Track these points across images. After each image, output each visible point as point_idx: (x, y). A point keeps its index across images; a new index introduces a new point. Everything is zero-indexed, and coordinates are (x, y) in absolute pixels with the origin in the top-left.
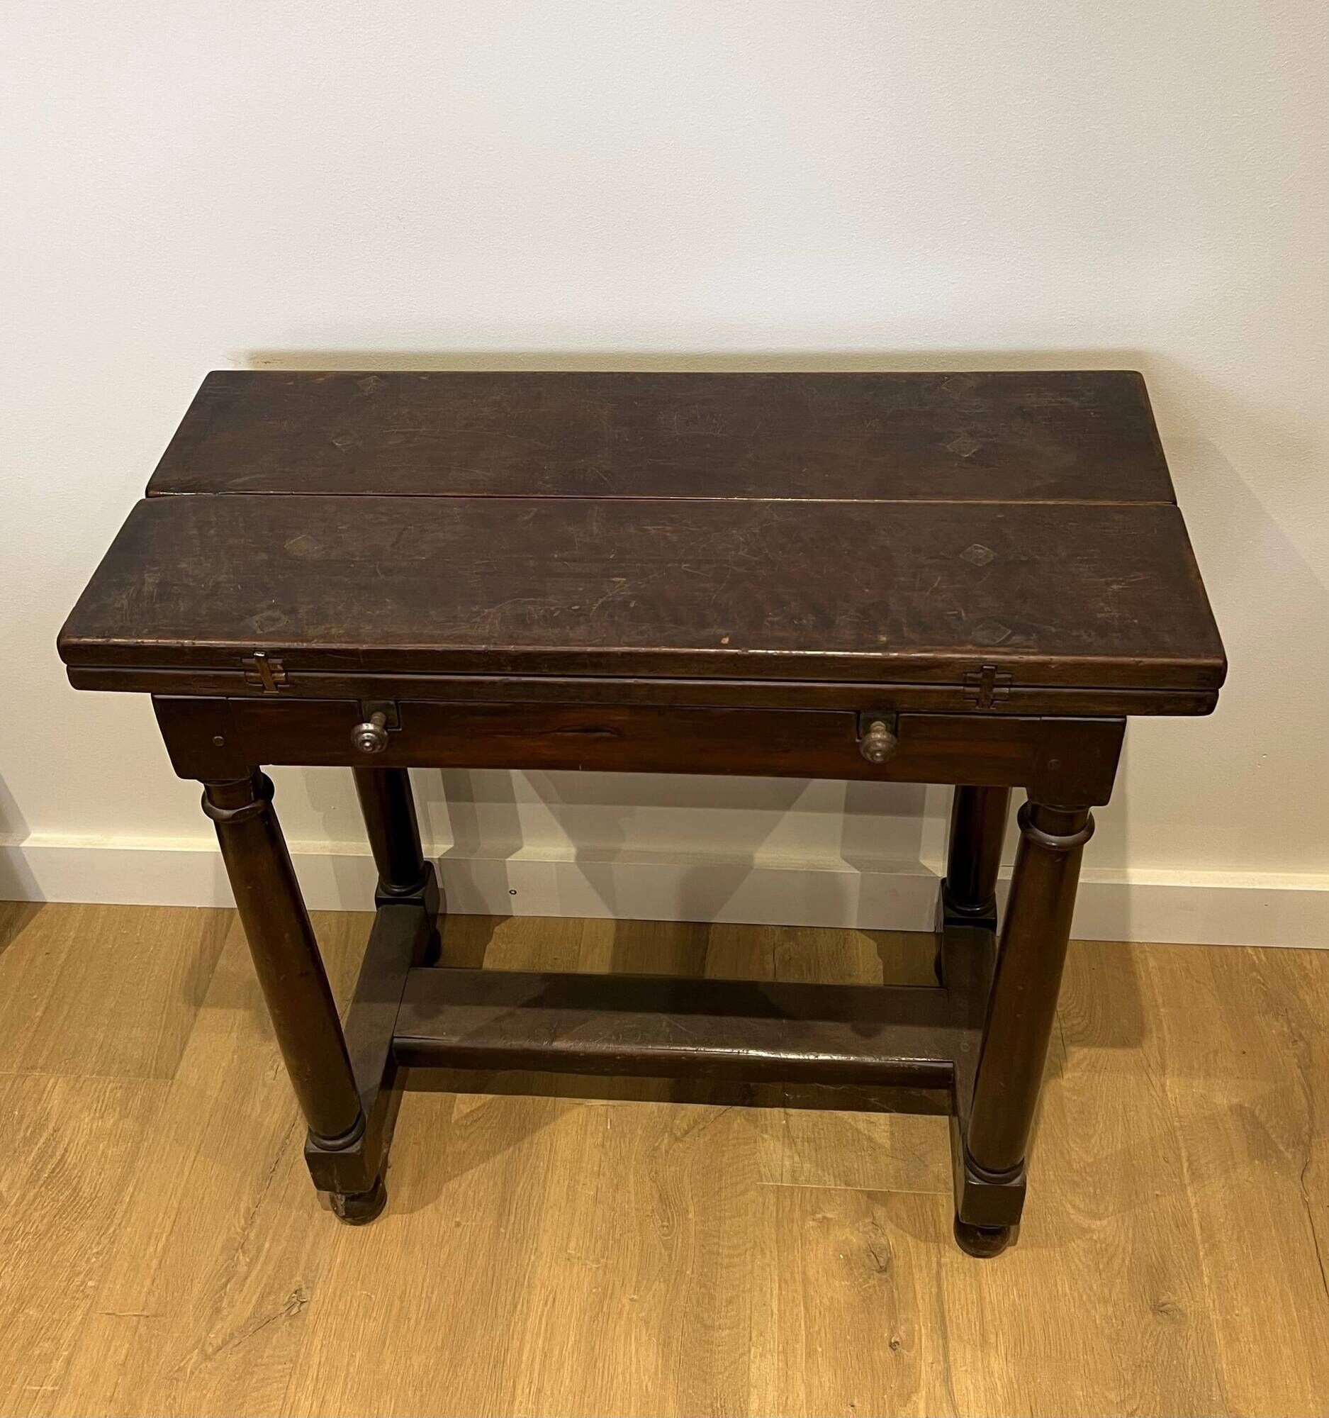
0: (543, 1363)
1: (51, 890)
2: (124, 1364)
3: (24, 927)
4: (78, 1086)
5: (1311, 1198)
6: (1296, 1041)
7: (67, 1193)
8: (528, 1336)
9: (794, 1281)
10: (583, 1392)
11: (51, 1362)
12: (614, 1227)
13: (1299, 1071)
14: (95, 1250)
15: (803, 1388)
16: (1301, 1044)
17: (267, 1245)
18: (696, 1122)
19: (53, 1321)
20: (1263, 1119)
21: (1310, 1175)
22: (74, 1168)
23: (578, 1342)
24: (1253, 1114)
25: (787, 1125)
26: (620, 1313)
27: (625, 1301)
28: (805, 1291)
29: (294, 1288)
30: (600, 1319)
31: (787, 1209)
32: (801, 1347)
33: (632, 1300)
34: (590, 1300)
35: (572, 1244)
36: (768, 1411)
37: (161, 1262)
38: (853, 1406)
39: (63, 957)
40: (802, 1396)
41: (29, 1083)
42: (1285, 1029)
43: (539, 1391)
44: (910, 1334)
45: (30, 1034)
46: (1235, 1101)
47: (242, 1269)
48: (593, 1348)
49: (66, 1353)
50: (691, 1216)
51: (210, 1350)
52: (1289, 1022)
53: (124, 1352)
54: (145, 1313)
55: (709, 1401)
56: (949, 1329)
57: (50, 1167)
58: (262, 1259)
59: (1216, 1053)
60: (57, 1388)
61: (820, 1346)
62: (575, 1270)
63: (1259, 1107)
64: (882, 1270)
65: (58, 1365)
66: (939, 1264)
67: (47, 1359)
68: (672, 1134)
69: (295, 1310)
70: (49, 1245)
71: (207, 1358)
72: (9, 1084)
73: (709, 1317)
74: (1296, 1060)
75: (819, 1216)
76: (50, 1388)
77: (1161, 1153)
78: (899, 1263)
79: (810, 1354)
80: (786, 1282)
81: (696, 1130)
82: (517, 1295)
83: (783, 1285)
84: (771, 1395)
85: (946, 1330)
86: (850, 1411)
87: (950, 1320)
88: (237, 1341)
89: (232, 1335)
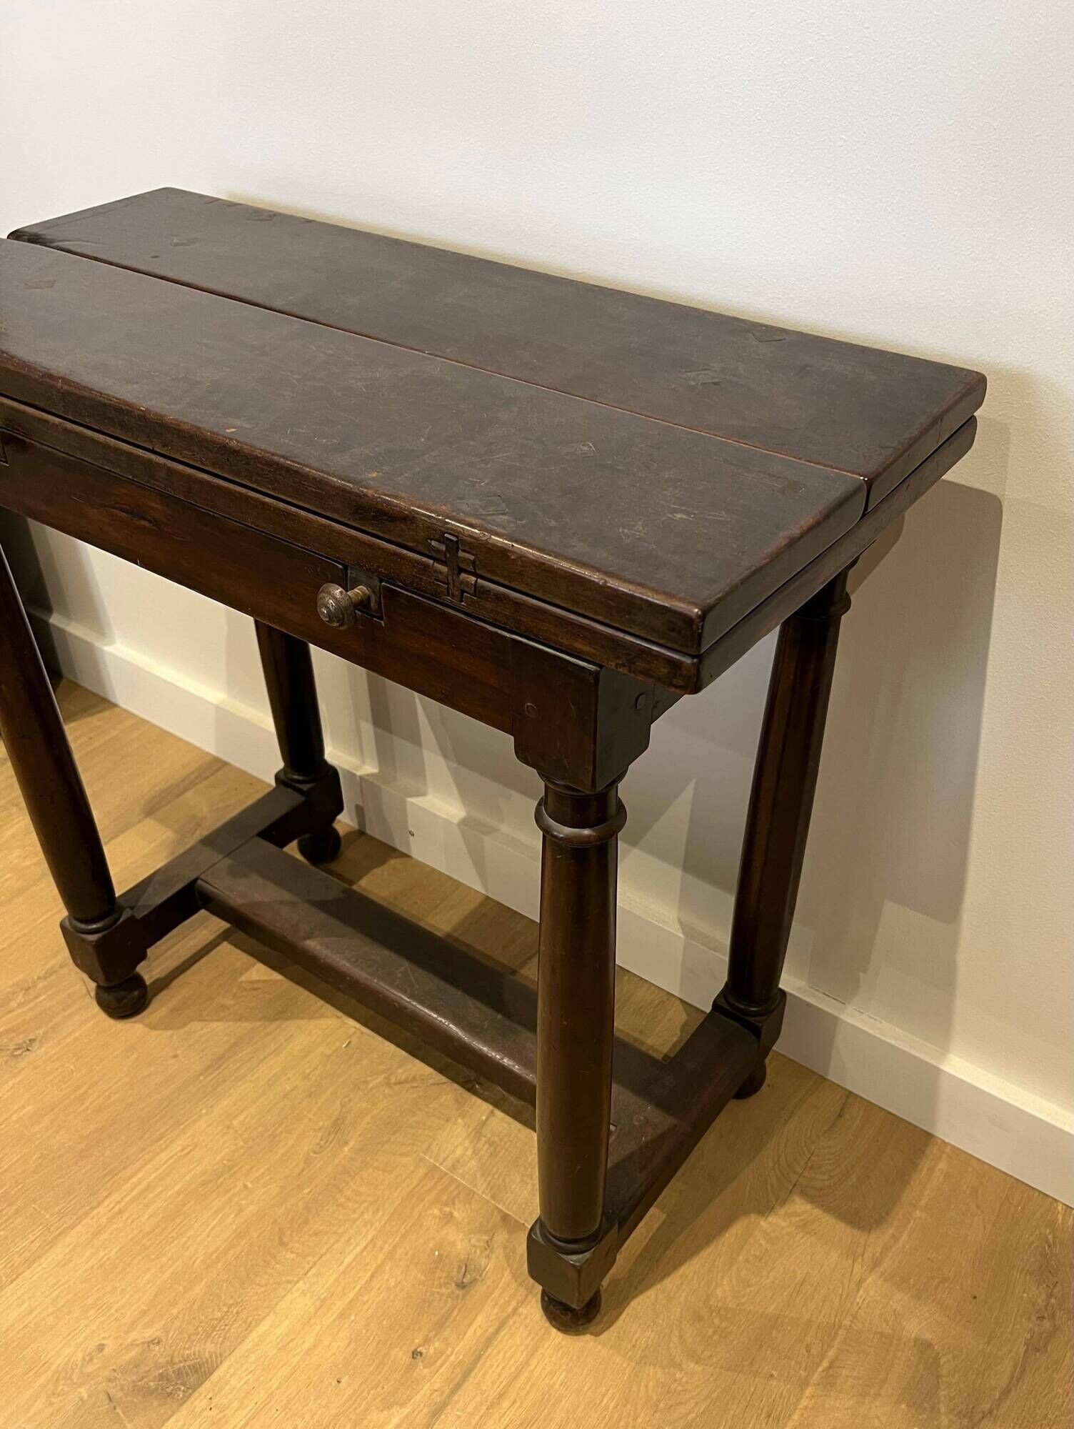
0: (140, 1194)
6: (1043, 1317)
8: (149, 1166)
9: (382, 1249)
10: (148, 1233)
12: (281, 1123)
13: (1023, 1349)
15: (312, 1339)
16: (1047, 1324)
17: (43, 997)
18: (414, 1079)
20: (944, 1371)
23: (179, 1193)
24: (937, 1359)
25: (484, 1123)
26: (228, 1191)
27: (240, 1184)
28: (383, 1262)
29: (31, 1036)
30: (210, 1186)
31: (426, 1188)
32: (340, 1305)
33: (245, 1186)
34: (216, 1167)
35: (241, 1118)
36: (268, 1340)
38: (338, 1382)
40: (306, 1346)
42: (1040, 1301)
43: (120, 1212)
44: (440, 1353)
46: (928, 1336)
47: (13, 1004)
48: (184, 1205)
50: (346, 1149)
52: (1051, 1295)
55: (231, 1302)
56: (476, 1370)
58: (32, 1004)
59: (944, 1280)
61: (356, 1315)
62: (225, 1138)
63: (950, 1356)
64: (461, 1286)
66: (515, 1311)
68: (388, 1078)
69: (19, 1052)
73: (291, 1235)
74: (1029, 1337)
75: (447, 1209)
77: (808, 1339)
78: (481, 1289)
79: (343, 1316)
80: (374, 1246)
81: (408, 1085)
82: (168, 1132)
83: (369, 1248)
84: (283, 1329)
85: (471, 1370)
86: (333, 1384)
87: (484, 1364)
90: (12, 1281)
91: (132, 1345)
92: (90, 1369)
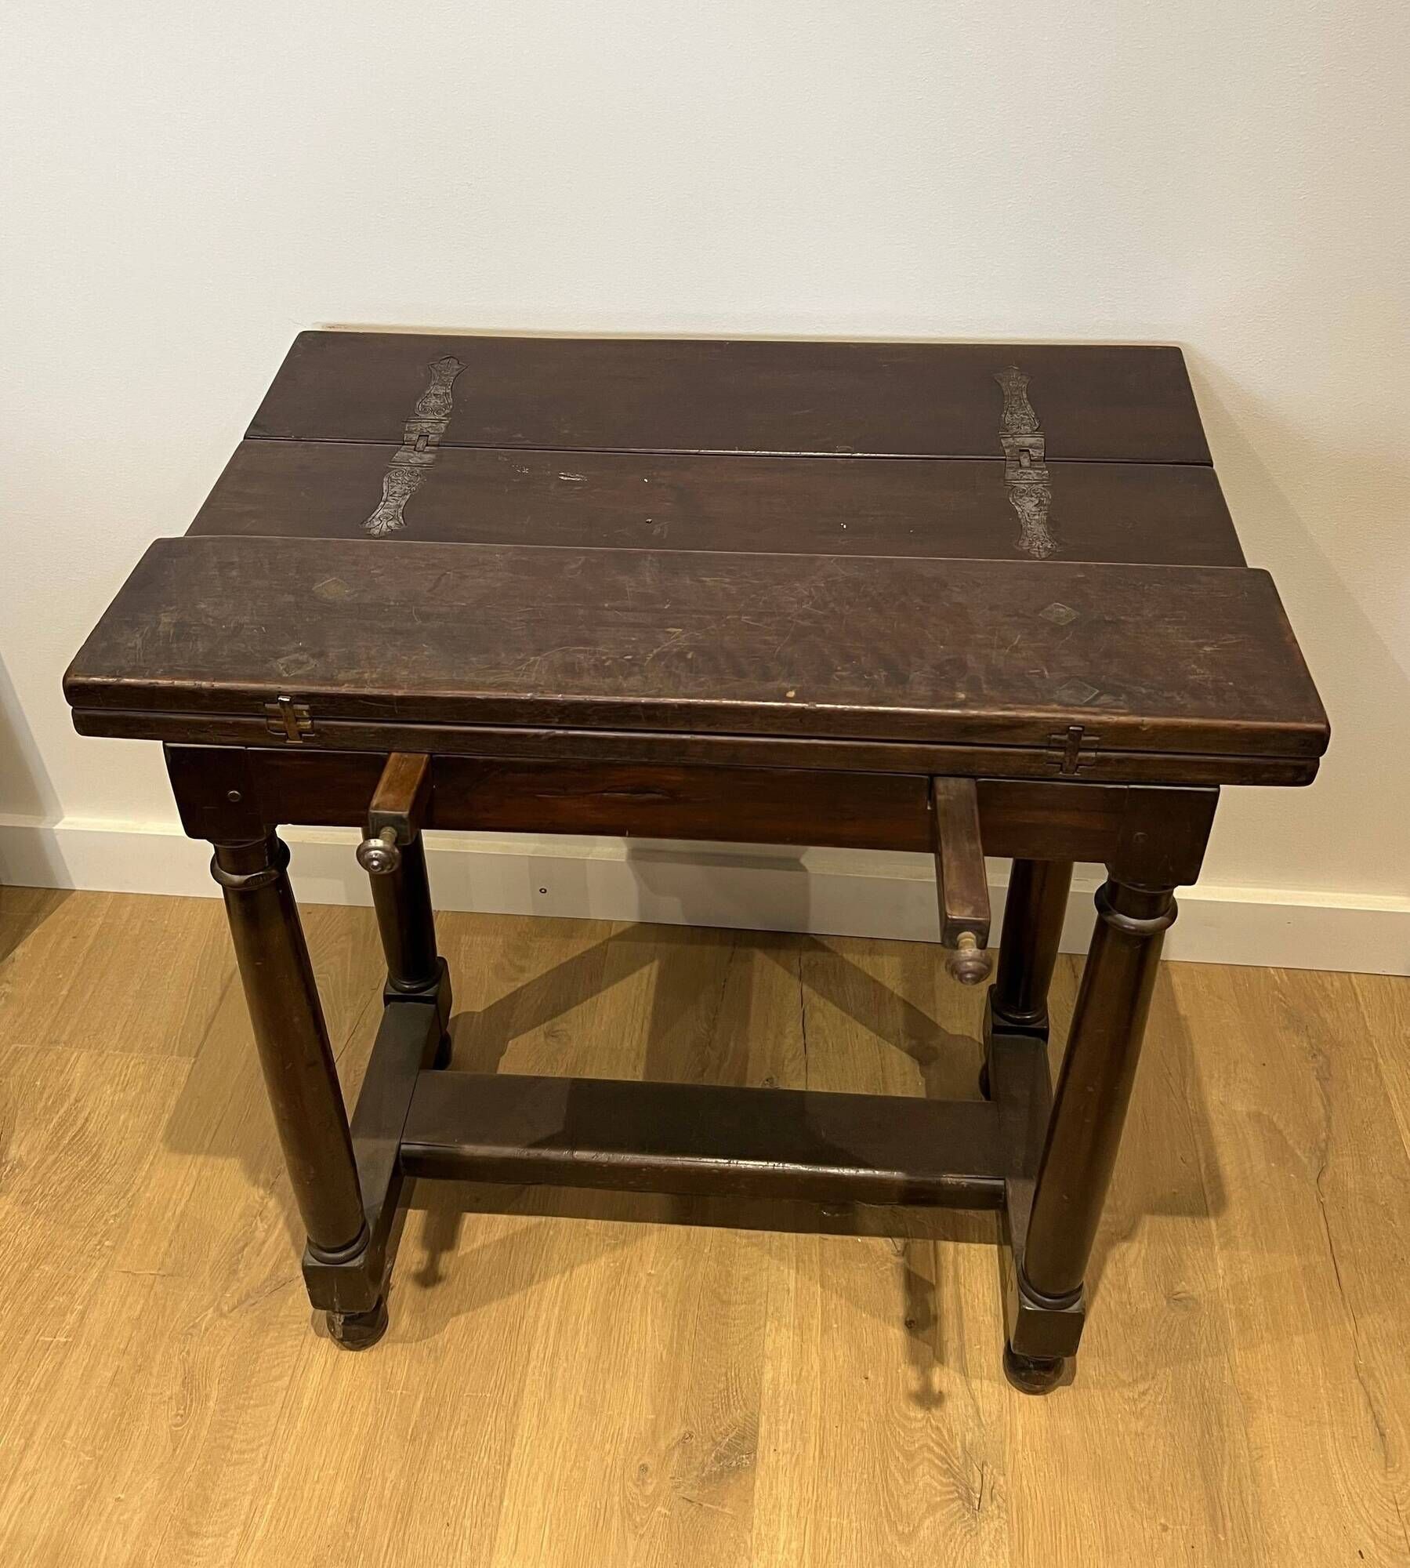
0: (559, 1331)
1: (81, 877)
2: (138, 1319)
3: (51, 913)
4: (101, 1060)
5: (1326, 1199)
6: (1315, 1055)
7: (86, 1159)
8: (544, 1305)
9: (811, 1261)
10: (598, 1357)
11: (64, 1315)
13: (1318, 1083)
14: (113, 1213)
15: (817, 1361)
16: (1321, 1059)
19: (69, 1277)
20: (1281, 1126)
21: (1327, 1178)
22: (95, 1135)
23: (594, 1312)
24: (1271, 1122)
26: (637, 1287)
27: (643, 1275)
28: (822, 1270)
30: (617, 1291)
32: (816, 1322)
33: (649, 1274)
34: (608, 1273)
36: (782, 1381)
37: (178, 1226)
38: (867, 1378)
39: (90, 941)
40: (817, 1367)
41: (52, 1056)
42: (1305, 1045)
43: (555, 1354)
44: (926, 1313)
45: (54, 1011)
46: (1253, 1108)
47: (260, 1235)
48: (609, 1319)
49: (81, 1307)
51: (225, 1309)
52: (1309, 1038)
53: (139, 1307)
54: (160, 1272)
55: (724, 1370)
56: (964, 1310)
57: (70, 1134)
59: (1236, 1063)
60: (70, 1340)
61: (836, 1323)
62: (594, 1244)
63: (1277, 1114)
64: (900, 1254)
65: (71, 1318)
67: (62, 1312)
70: (67, 1206)
71: (222, 1315)
72: (32, 1056)
73: (726, 1292)
74: (1315, 1073)
76: (63, 1340)
77: (1179, 1155)
78: (917, 1248)
79: (825, 1330)
80: (803, 1262)
82: (534, 1267)
83: (800, 1264)
84: (785, 1366)
85: (961, 1311)
86: (864, 1382)
87: (966, 1302)
88: (252, 1301)
89: (248, 1296)
90: (509, 1465)
91: (670, 1450)
92: (649, 1490)
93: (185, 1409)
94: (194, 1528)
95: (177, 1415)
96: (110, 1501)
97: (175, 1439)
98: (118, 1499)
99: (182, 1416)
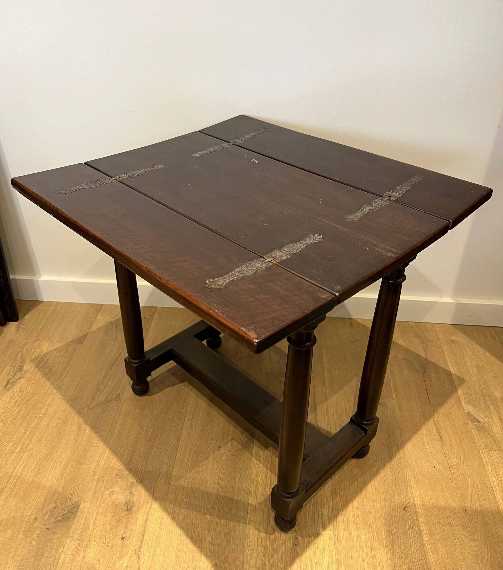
1: (46, 296)
2: (64, 410)
3: (36, 307)
4: (52, 345)
5: (426, 379)
7: (48, 370)
11: (42, 409)
13: (424, 351)
14: (56, 383)
16: (424, 345)
17: (110, 383)
19: (43, 399)
20: (412, 361)
21: (425, 374)
22: (50, 364)
24: (410, 360)
25: (270, 358)
29: (117, 394)
37: (76, 387)
39: (49, 314)
41: (37, 344)
42: (420, 341)
43: (193, 418)
45: (38, 332)
47: (102, 389)
49: (46, 407)
51: (91, 408)
52: (421, 339)
53: (64, 407)
54: (71, 398)
57: (43, 364)
58: (108, 387)
59: (399, 346)
60: (43, 415)
63: (411, 358)
65: (43, 410)
67: (41, 409)
69: (118, 399)
70: (42, 382)
71: (90, 409)
72: (30, 344)
74: (423, 348)
76: (41, 415)
88: (99, 406)
89: (98, 404)
90: (178, 446)
91: (227, 442)
92: (221, 452)
93: (79, 433)
94: (82, 463)
95: (76, 434)
96: (56, 456)
97: (76, 441)
98: (58, 456)
99: (78, 434)
